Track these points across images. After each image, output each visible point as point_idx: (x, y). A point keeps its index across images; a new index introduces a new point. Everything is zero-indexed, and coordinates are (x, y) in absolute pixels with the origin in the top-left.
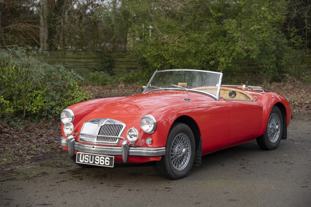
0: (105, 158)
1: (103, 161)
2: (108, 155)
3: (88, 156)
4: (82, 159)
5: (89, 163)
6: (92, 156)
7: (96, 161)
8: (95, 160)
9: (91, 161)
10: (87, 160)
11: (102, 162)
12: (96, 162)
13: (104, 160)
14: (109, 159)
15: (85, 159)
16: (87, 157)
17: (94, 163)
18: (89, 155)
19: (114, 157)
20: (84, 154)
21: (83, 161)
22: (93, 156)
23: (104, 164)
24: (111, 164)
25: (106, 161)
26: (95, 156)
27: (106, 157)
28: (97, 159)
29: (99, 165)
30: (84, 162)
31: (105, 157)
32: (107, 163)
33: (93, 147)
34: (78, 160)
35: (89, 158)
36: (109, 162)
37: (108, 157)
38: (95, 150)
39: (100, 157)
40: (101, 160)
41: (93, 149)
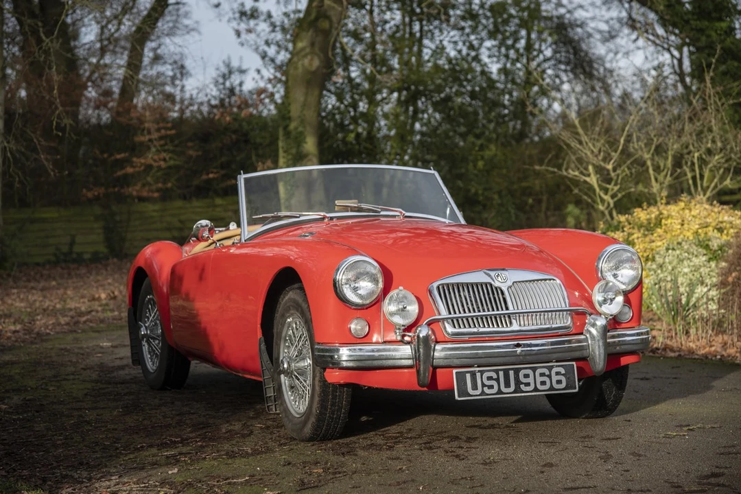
0: (550, 372)
1: (547, 380)
2: (557, 362)
3: (494, 375)
4: (475, 387)
5: (500, 392)
6: (506, 372)
7: (522, 383)
8: (518, 382)
9: (507, 385)
10: (491, 387)
11: (543, 383)
12: (522, 387)
13: (550, 377)
14: (563, 371)
15: (483, 385)
16: (490, 378)
17: (517, 390)
18: (497, 372)
19: (574, 363)
20: (479, 371)
21: (478, 392)
22: (511, 373)
23: (552, 389)
24: (570, 385)
25: (555, 378)
26: (517, 371)
27: (552, 367)
28: (527, 376)
29: (533, 394)
30: (483, 393)
31: (550, 368)
32: (559, 382)
33: (518, 345)
34: (463, 392)
35: (498, 380)
36: (564, 379)
37: (557, 366)
38: (523, 353)
39: (534, 370)
40: (539, 379)
41: (519, 350)
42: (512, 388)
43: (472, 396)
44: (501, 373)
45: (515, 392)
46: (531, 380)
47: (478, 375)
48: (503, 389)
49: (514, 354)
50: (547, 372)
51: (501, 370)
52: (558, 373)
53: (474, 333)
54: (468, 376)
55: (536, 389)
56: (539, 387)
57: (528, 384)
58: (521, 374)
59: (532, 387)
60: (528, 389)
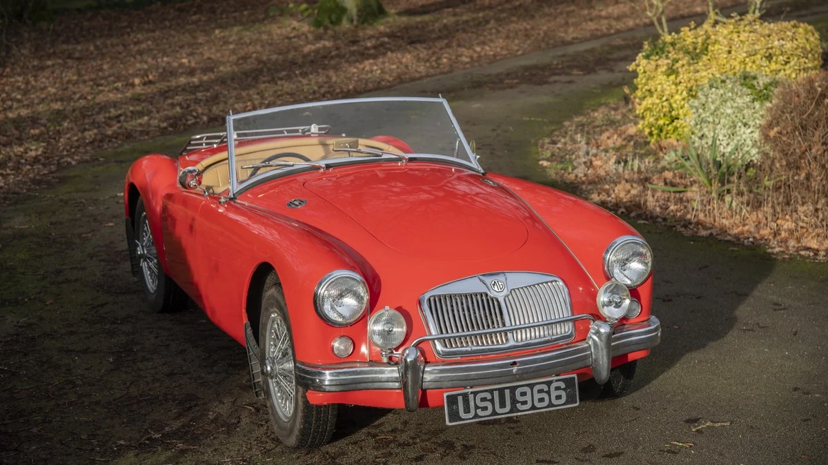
0: (549, 388)
1: (545, 396)
2: (557, 375)
3: (488, 396)
4: (467, 410)
5: (494, 413)
6: (501, 391)
7: (519, 402)
8: (514, 401)
9: (503, 405)
10: (485, 409)
11: (541, 400)
12: (519, 406)
13: (548, 393)
14: (563, 385)
15: (477, 407)
16: (484, 399)
17: (513, 409)
18: (491, 392)
19: (575, 375)
20: (472, 393)
21: (471, 415)
22: (507, 392)
23: (551, 405)
24: (570, 399)
25: (554, 394)
26: (513, 389)
27: (551, 382)
28: (523, 394)
29: (530, 412)
30: (476, 416)
31: (549, 383)
32: (558, 397)
33: (514, 363)
34: (455, 416)
35: (492, 401)
36: (563, 394)
37: (557, 381)
38: (520, 372)
39: (531, 386)
40: (537, 396)
41: (515, 369)
42: (508, 408)
43: (464, 420)
44: (496, 394)
45: (511, 411)
46: (528, 398)
47: (471, 397)
48: (498, 410)
49: (510, 374)
50: (546, 389)
51: (496, 390)
52: (558, 388)
53: (466, 352)
54: (460, 399)
55: (533, 407)
56: (537, 404)
57: (525, 403)
58: (518, 392)
59: (529, 405)
60: (525, 407)
